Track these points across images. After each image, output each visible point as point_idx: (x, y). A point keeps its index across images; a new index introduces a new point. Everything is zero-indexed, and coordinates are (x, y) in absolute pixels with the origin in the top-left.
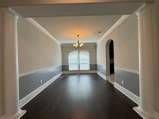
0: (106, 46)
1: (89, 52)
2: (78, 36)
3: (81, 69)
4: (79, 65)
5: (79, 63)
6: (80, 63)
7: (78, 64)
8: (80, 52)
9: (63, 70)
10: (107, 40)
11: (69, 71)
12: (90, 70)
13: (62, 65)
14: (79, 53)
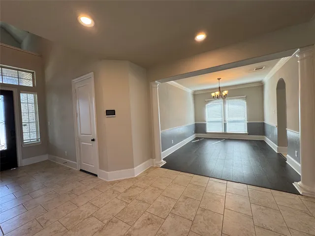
0: (277, 89)
1: (246, 99)
2: (219, 79)
3: (228, 131)
4: (225, 124)
5: (225, 121)
6: (227, 120)
7: (223, 122)
8: (227, 101)
9: (196, 131)
10: (278, 79)
11: (206, 133)
12: (249, 134)
13: (194, 123)
14: (224, 102)
